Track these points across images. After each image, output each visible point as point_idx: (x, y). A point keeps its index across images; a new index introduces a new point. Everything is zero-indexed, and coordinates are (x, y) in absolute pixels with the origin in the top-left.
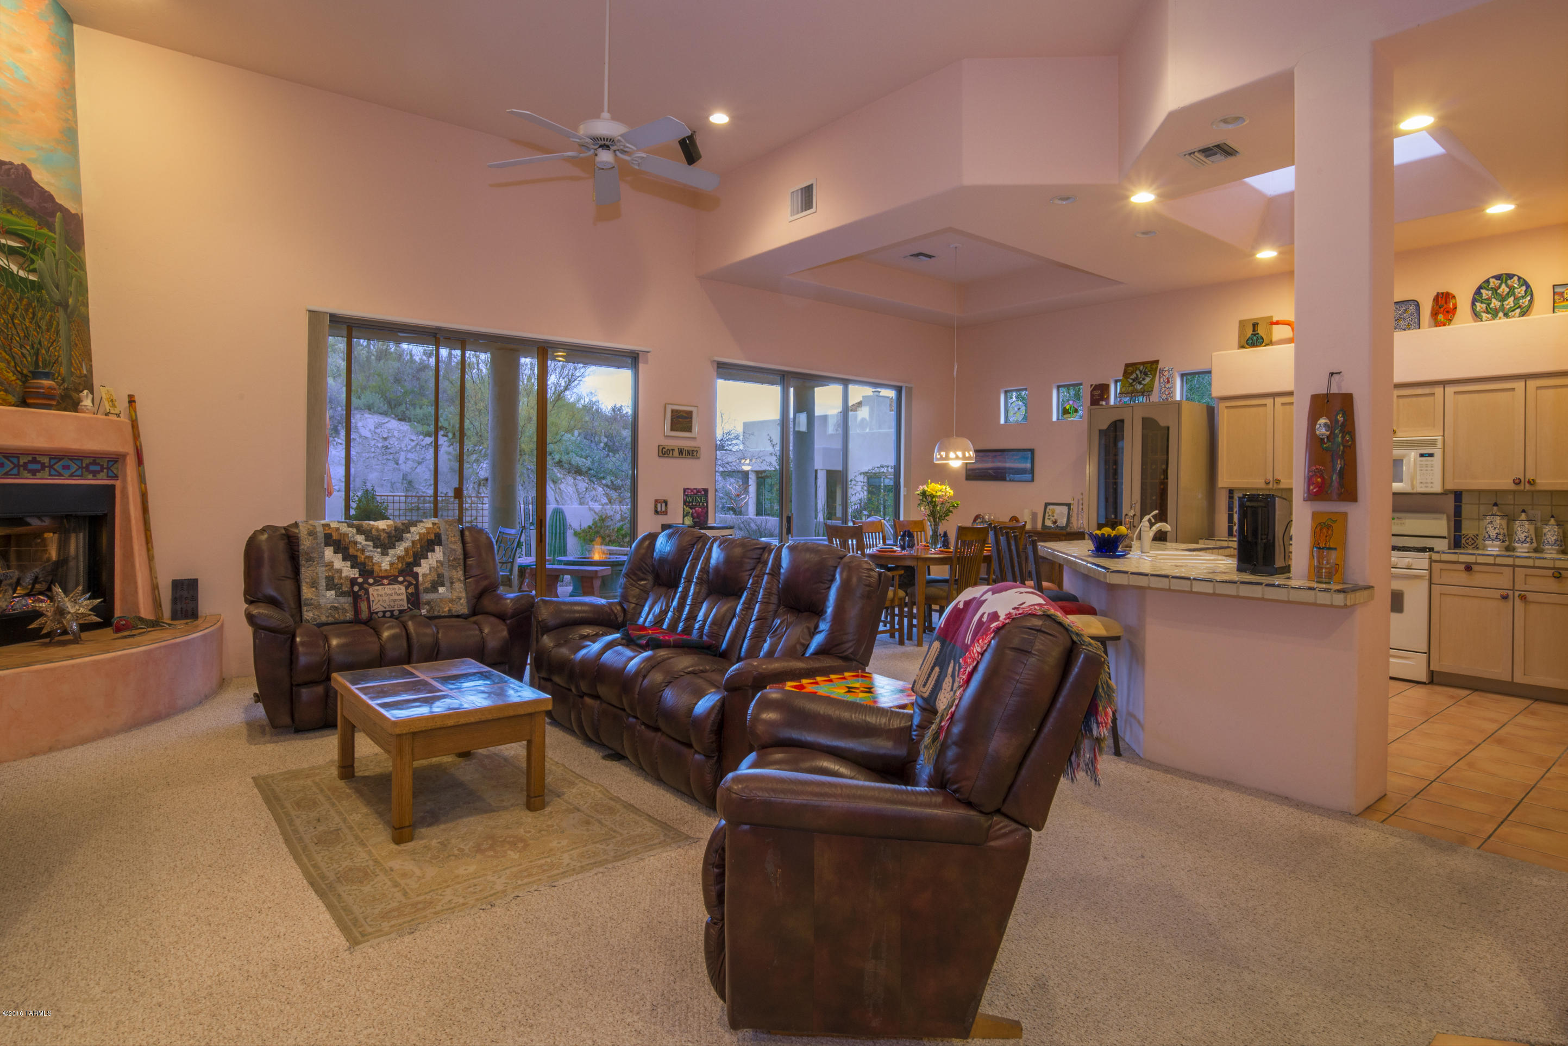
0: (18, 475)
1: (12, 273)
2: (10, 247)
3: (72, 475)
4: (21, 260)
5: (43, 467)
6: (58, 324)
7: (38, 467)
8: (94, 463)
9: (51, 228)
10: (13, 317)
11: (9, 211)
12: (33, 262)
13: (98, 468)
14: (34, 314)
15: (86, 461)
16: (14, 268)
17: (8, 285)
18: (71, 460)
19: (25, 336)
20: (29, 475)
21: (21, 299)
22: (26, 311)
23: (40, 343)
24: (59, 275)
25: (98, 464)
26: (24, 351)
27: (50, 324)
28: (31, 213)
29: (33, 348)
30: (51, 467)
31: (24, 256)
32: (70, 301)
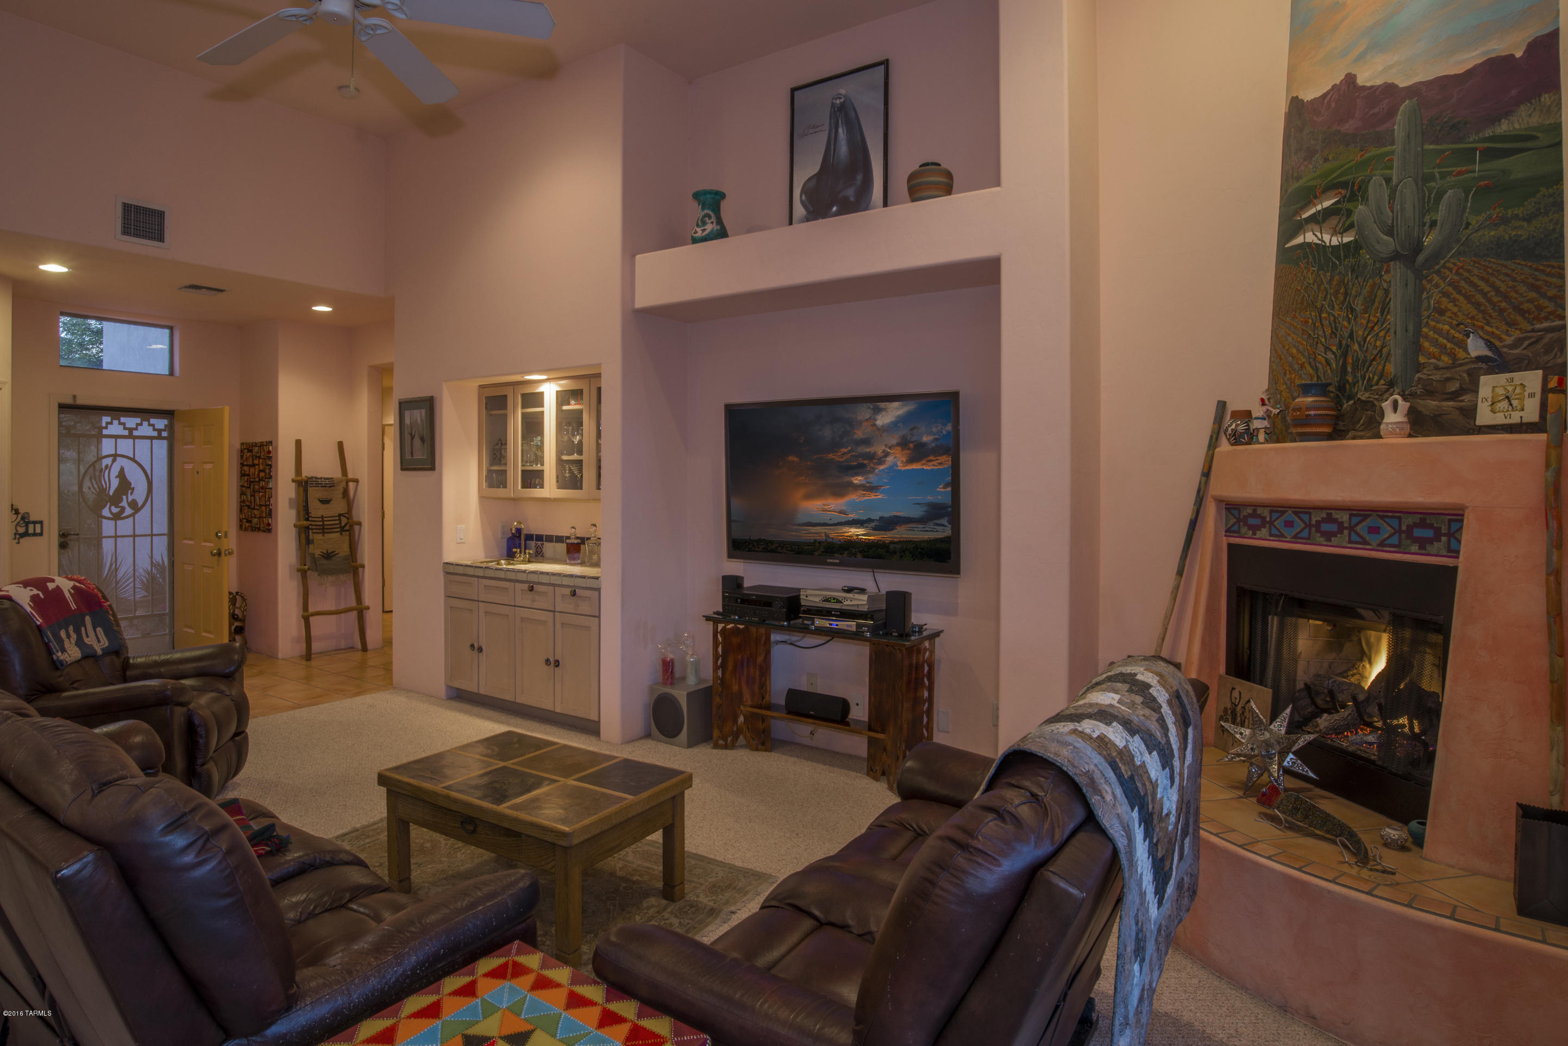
0: (1308, 540)
1: (1324, 248)
2: (1327, 210)
3: (1382, 545)
4: (1334, 221)
5: (1341, 528)
6: (1387, 292)
7: (1333, 527)
8: (1423, 524)
10: (1320, 311)
12: (1350, 213)
13: (1429, 533)
14: (1347, 294)
15: (1408, 521)
16: (1328, 238)
18: (1382, 517)
19: (1333, 332)
20: (1322, 540)
21: (1331, 280)
22: (1337, 292)
23: (1351, 336)
24: (1397, 207)
25: (1431, 526)
26: (1330, 356)
27: (1370, 301)
29: (1341, 346)
30: (1351, 529)
31: (1339, 212)
32: (1427, 241)
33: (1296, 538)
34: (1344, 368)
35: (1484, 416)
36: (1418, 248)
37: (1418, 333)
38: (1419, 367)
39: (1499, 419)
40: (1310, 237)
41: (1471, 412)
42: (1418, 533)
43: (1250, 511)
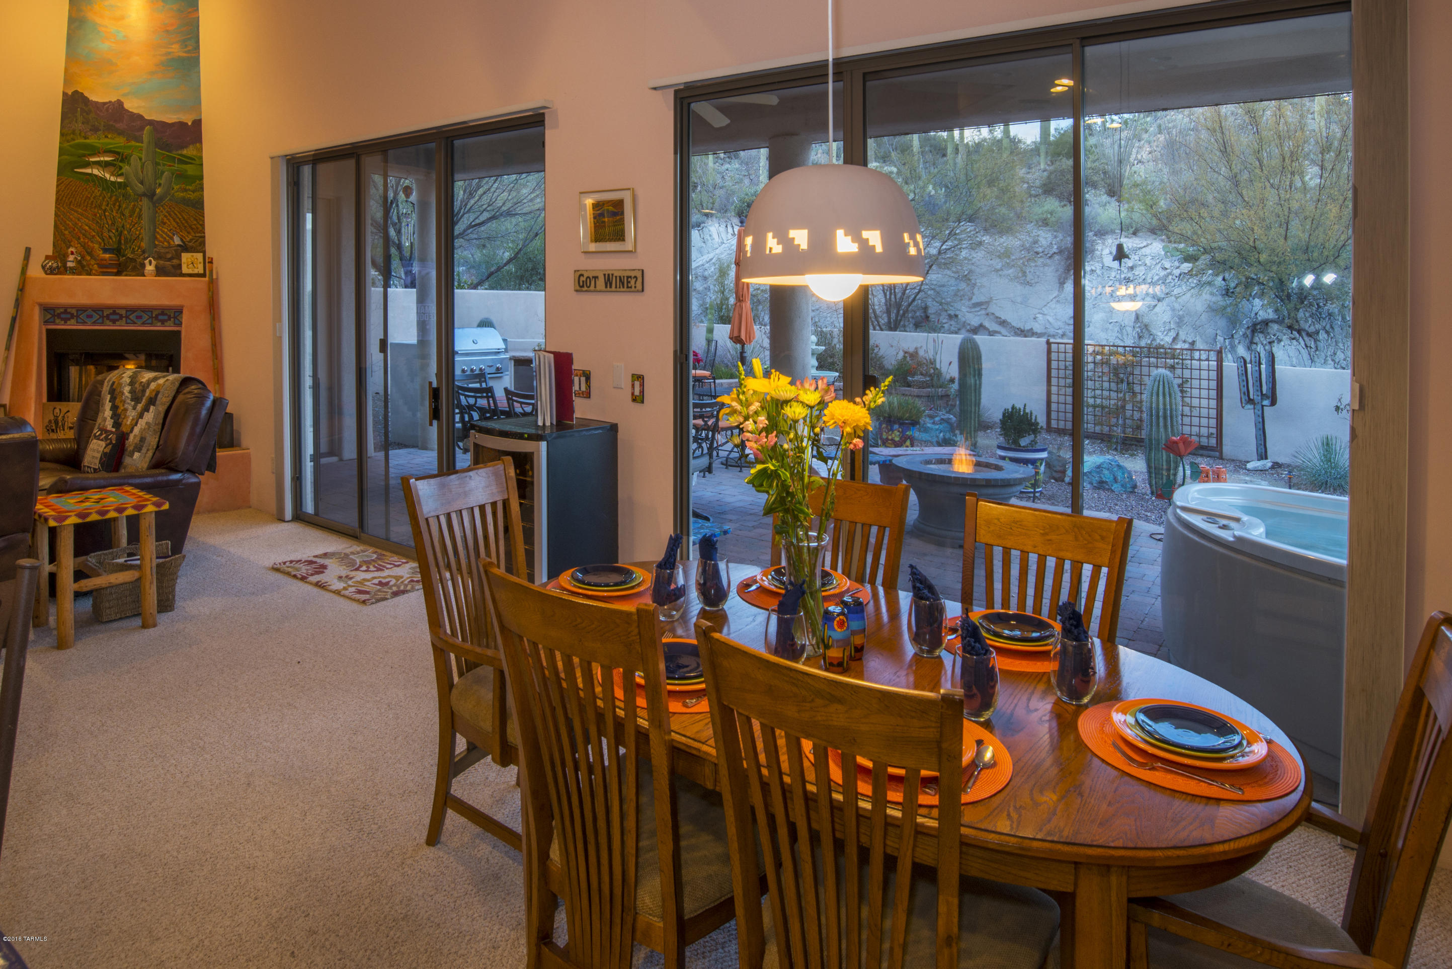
0: (102, 323)
1: (106, 180)
2: (106, 162)
3: (144, 324)
4: (112, 169)
5: (121, 317)
6: (141, 210)
7: (117, 317)
8: (163, 314)
9: (139, 139)
10: (105, 211)
11: (106, 137)
12: (121, 168)
13: (166, 317)
14: (120, 206)
15: (155, 312)
16: (108, 176)
17: (104, 189)
18: (142, 311)
20: (111, 323)
21: (111, 198)
22: (114, 205)
23: (123, 227)
24: (145, 173)
25: (167, 314)
26: (111, 234)
27: (132, 212)
28: (121, 133)
29: (117, 230)
30: (127, 317)
31: (114, 165)
32: (158, 191)
33: (95, 323)
34: (120, 242)
35: (185, 270)
36: (154, 194)
37: (155, 231)
38: (156, 246)
39: (190, 271)
40: (95, 172)
41: (179, 266)
42: (161, 317)
43: (62, 310)
